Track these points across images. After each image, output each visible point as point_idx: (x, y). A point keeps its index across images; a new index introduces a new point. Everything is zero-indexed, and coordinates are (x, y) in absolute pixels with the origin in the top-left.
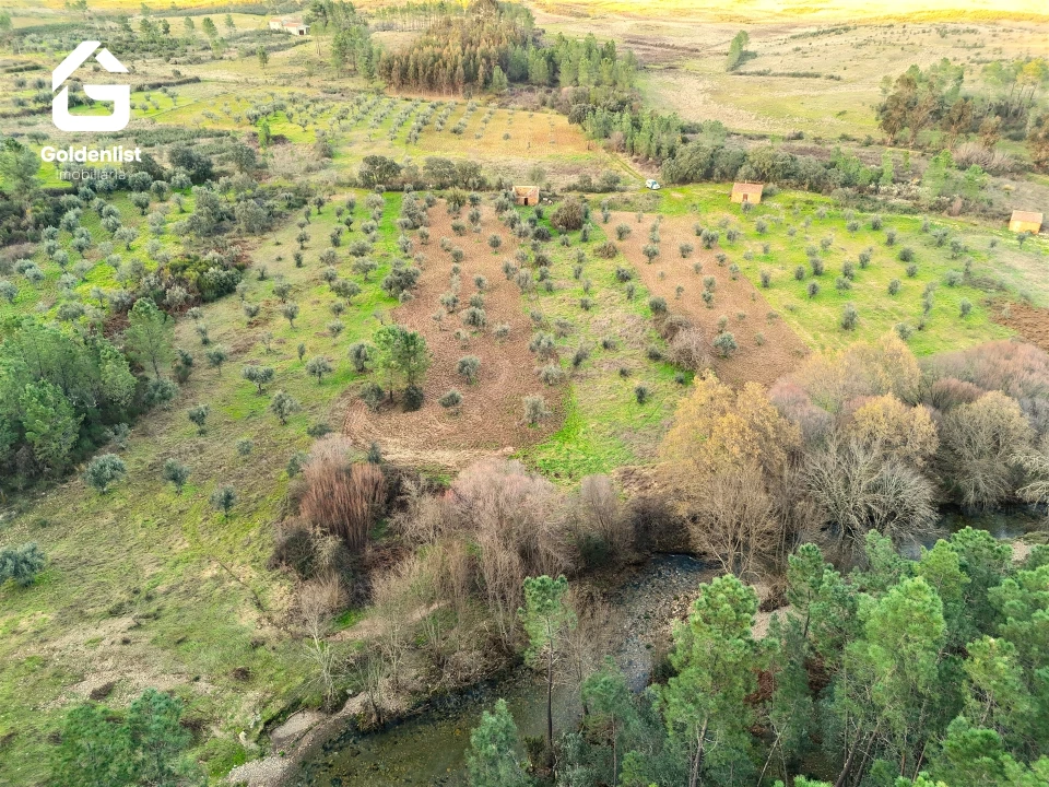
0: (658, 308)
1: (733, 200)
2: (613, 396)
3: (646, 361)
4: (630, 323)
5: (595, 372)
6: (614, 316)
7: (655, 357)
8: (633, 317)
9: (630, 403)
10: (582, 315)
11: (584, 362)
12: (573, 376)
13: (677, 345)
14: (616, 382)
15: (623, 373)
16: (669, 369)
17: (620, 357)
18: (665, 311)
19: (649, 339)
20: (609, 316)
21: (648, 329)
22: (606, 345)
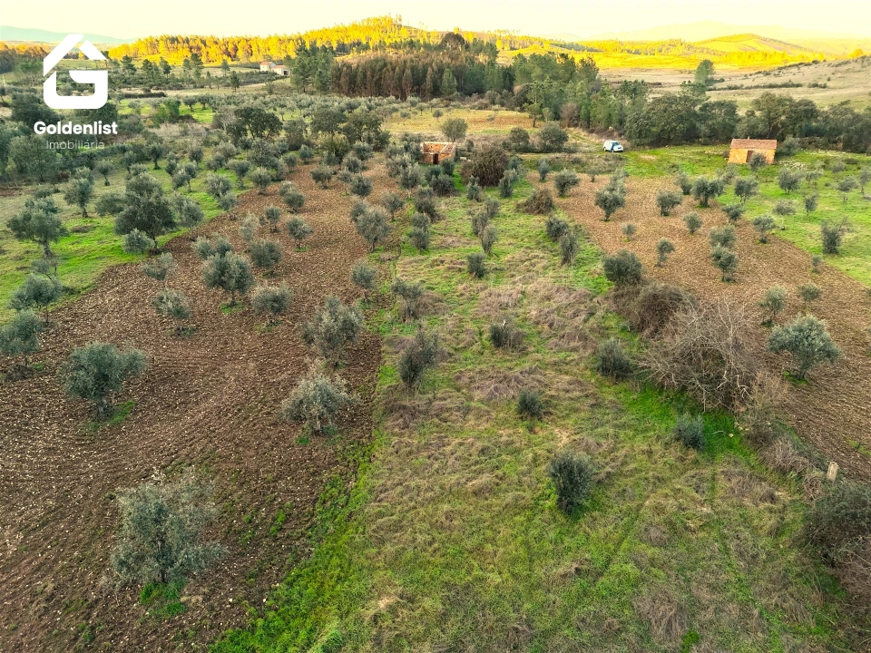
0: (622, 272)
1: (731, 160)
2: (485, 479)
3: (593, 379)
4: (561, 299)
5: (455, 400)
6: (530, 288)
7: (614, 369)
8: (570, 290)
9: (534, 507)
10: (464, 284)
11: (428, 374)
12: (390, 410)
13: (675, 342)
14: (504, 434)
15: (531, 410)
16: (654, 403)
17: (527, 366)
18: (638, 277)
19: (603, 331)
20: (520, 286)
21: (600, 313)
22: (498, 339)
